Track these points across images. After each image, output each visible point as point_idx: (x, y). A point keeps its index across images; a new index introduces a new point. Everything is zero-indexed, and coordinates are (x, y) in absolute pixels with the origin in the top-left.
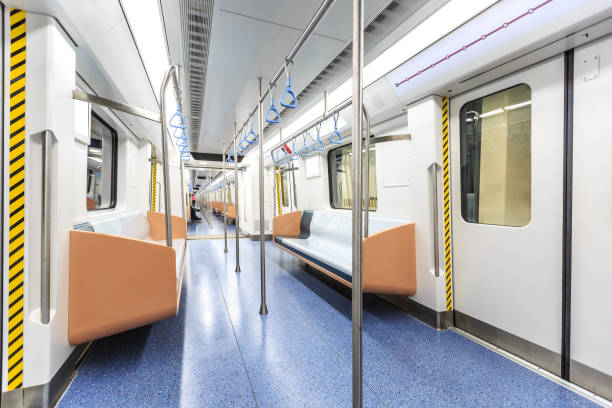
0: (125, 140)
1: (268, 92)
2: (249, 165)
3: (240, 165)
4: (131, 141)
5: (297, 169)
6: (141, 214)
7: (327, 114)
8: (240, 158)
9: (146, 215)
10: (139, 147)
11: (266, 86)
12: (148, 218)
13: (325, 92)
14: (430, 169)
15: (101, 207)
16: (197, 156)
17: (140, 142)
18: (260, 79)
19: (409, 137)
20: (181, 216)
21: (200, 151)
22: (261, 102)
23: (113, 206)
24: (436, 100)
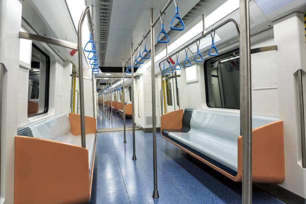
0: (55, 62)
1: (159, 18)
2: (142, 74)
3: (135, 74)
4: (59, 62)
5: (179, 76)
6: (65, 116)
7: (205, 32)
8: (135, 69)
9: (68, 116)
10: (64, 66)
11: (157, 14)
12: (69, 119)
13: (203, 16)
14: (296, 74)
15: (39, 113)
16: (104, 69)
17: (65, 63)
18: (152, 9)
19: (275, 48)
20: (92, 117)
21: (106, 65)
22: (153, 27)
23: (46, 111)
24: (298, 16)
